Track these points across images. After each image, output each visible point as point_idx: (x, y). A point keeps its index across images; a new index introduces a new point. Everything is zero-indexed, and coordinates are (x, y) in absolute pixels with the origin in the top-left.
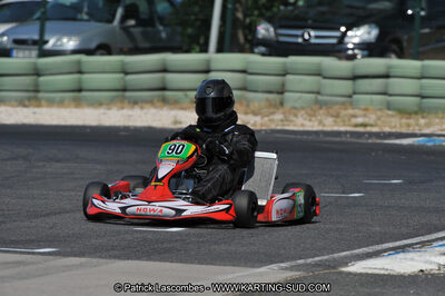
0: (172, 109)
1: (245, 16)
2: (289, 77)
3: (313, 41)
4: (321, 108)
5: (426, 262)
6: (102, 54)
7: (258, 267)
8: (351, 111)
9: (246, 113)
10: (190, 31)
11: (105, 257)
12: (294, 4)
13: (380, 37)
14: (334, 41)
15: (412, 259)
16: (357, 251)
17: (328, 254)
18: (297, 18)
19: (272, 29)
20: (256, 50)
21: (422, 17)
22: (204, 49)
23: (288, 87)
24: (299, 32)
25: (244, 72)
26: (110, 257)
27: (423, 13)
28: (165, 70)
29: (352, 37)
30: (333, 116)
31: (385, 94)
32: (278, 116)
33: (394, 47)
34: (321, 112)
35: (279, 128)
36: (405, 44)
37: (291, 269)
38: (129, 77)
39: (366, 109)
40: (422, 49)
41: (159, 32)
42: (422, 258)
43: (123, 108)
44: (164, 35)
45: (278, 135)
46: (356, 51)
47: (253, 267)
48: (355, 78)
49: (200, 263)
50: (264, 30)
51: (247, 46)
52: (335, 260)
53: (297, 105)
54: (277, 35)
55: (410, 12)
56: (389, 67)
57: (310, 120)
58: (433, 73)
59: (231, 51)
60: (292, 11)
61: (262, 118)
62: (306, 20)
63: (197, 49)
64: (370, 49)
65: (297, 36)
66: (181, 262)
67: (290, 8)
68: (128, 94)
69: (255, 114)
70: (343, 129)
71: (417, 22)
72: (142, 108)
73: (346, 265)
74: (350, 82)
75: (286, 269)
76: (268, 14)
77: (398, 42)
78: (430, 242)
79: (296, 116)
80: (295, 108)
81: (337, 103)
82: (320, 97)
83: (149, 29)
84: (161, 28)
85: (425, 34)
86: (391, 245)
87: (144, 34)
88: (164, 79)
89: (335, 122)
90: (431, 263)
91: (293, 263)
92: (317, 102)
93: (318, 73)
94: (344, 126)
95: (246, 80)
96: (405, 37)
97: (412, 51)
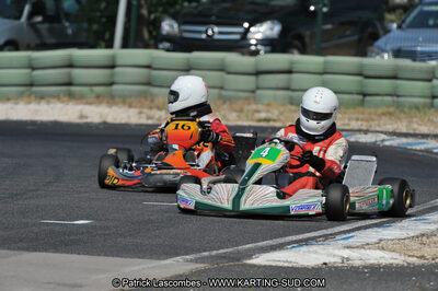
0: (78, 104)
1: (150, 12)
2: (193, 72)
3: (217, 37)
4: (224, 102)
5: (330, 255)
6: (10, 50)
7: (164, 259)
8: (254, 107)
9: (151, 108)
10: (95, 27)
11: (14, 249)
13: (283, 33)
14: (237, 37)
15: (316, 252)
16: (260, 244)
17: (233, 246)
18: (200, 14)
19: (176, 26)
20: (161, 46)
21: (325, 14)
22: (110, 45)
24: (203, 28)
25: (149, 67)
26: (19, 249)
27: (325, 9)
28: (71, 66)
29: (255, 33)
30: (236, 111)
31: (287, 89)
33: (296, 42)
34: (225, 107)
36: (307, 40)
37: (196, 261)
38: (36, 73)
39: (268, 105)
40: (324, 45)
41: (65, 28)
42: (325, 252)
43: (30, 103)
44: (70, 31)
47: (159, 259)
48: (258, 73)
49: (106, 255)
50: (168, 26)
51: (152, 42)
52: (239, 252)
54: (181, 31)
55: (312, 8)
56: (292, 63)
58: (335, 69)
59: (136, 46)
60: (196, 7)
62: (210, 16)
63: (103, 44)
64: (274, 45)
65: (200, 32)
66: (88, 254)
67: (194, 4)
68: (34, 89)
69: (159, 108)
70: (246, 123)
71: (320, 18)
72: (48, 103)
73: (250, 257)
74: (253, 78)
75: (191, 261)
76: (172, 11)
77: (300, 38)
78: (333, 236)
81: (240, 98)
82: (224, 93)
83: (56, 25)
84: (67, 24)
85: (328, 30)
86: (294, 238)
87: (51, 30)
88: (70, 75)
89: (239, 117)
90: (334, 256)
91: (198, 256)
92: (220, 97)
93: (222, 68)
94: (248, 120)
95: (150, 75)
96: (308, 33)
97: (314, 47)
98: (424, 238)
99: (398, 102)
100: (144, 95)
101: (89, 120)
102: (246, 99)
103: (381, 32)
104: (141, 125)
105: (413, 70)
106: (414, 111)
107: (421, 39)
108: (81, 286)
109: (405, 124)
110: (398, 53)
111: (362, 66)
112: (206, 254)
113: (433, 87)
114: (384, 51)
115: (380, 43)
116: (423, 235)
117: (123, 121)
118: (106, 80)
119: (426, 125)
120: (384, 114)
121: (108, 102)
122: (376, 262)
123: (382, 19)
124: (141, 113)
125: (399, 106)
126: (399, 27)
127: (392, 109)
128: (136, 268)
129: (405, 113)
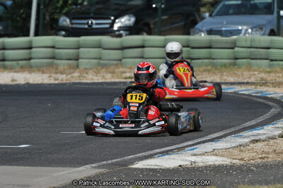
0: (10, 72)
2: (81, 49)
3: (94, 26)
4: (102, 68)
5: (182, 160)
7: (78, 167)
8: (121, 70)
9: (56, 73)
12: (81, 4)
13: (136, 22)
14: (107, 26)
15: (174, 159)
16: (138, 155)
17: (121, 157)
18: (83, 13)
19: (68, 20)
20: (58, 33)
21: (162, 9)
22: (28, 35)
23: (81, 56)
24: (85, 21)
25: (53, 47)
27: (163, 6)
28: (4, 49)
30: (111, 73)
31: (142, 58)
32: (76, 74)
33: (146, 29)
34: (103, 70)
35: (77, 81)
36: (152, 26)
37: (99, 167)
39: (130, 68)
40: (162, 29)
42: (180, 158)
45: (78, 86)
46: (122, 32)
47: (75, 167)
48: (123, 48)
49: (42, 166)
50: (65, 21)
51: (53, 31)
52: (125, 161)
53: (87, 67)
54: (72, 24)
55: (154, 6)
56: (144, 41)
57: (96, 76)
59: (43, 35)
60: (81, 8)
61: (67, 75)
62: (90, 14)
64: (131, 30)
65: (84, 24)
66: (30, 166)
67: (79, 7)
69: (62, 73)
70: (117, 80)
71: (160, 12)
73: (133, 164)
74: (120, 52)
75: (96, 167)
76: (64, 11)
77: (147, 25)
78: (183, 148)
79: (87, 73)
80: (86, 69)
81: (112, 65)
82: (101, 62)
85: (164, 20)
88: (4, 54)
89: (112, 76)
90: (186, 161)
91: (100, 164)
92: (99, 64)
93: (99, 46)
94: (118, 78)
95: (54, 53)
96: (152, 22)
97: (156, 30)
98: (242, 147)
99: (213, 63)
100: (51, 65)
101: (18, 82)
102: (116, 65)
103: (198, 19)
104: (51, 84)
105: (221, 42)
106: (224, 68)
107: (225, 23)
108: (28, 186)
109: (218, 76)
110: (210, 32)
111: (188, 41)
112: (105, 162)
113: (235, 52)
114: (201, 31)
115: (199, 26)
116: (240, 145)
117: (40, 82)
118: (26, 57)
119: (232, 76)
120: (204, 71)
121: (28, 71)
122: (212, 163)
123: (198, 11)
124: (50, 76)
125: (214, 66)
126: (210, 15)
127: (209, 68)
128: (61, 173)
129: (218, 69)
